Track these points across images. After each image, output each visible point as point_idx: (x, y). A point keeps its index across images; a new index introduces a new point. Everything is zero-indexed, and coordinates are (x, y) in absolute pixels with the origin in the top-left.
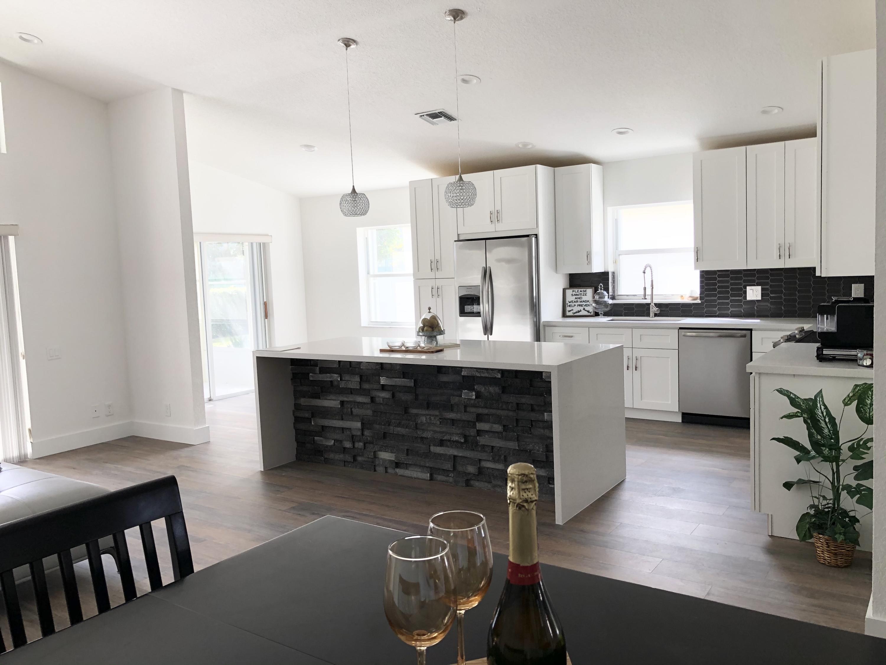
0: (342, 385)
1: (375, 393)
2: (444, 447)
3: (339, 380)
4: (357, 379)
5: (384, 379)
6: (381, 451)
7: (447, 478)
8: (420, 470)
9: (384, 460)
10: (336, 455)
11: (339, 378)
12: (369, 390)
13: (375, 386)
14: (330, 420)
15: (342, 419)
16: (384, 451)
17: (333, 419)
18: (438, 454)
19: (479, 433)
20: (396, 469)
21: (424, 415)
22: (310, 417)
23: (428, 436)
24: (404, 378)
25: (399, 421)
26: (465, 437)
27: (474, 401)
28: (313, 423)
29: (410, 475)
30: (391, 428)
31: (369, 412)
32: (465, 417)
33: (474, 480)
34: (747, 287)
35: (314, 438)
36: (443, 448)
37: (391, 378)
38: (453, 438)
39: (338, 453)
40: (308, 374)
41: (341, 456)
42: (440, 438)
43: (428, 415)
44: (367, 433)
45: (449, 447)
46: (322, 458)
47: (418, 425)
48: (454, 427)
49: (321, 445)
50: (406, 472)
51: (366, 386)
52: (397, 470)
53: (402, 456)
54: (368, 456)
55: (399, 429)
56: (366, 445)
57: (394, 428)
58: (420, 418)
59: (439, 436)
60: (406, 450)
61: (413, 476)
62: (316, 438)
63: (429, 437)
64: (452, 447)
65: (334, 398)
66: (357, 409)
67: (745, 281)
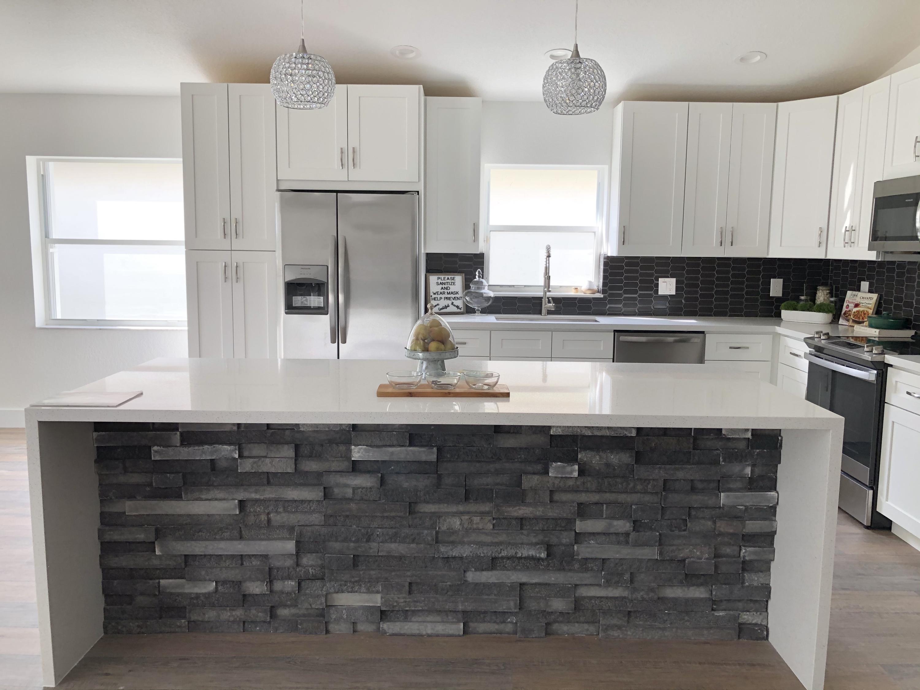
0: (246, 466)
1: (333, 480)
2: (498, 570)
3: (237, 456)
4: (288, 452)
5: (362, 450)
6: (343, 592)
7: (502, 626)
8: (439, 618)
9: (351, 609)
10: (225, 612)
11: (237, 452)
12: (319, 475)
13: (335, 465)
14: (207, 543)
15: (241, 538)
16: (348, 592)
17: (215, 539)
18: (484, 586)
19: (579, 537)
20: (381, 623)
21: (454, 514)
22: (152, 538)
23: (464, 553)
24: (411, 445)
25: (394, 530)
26: (549, 548)
27: (574, 481)
28: (161, 551)
29: (418, 632)
30: (374, 545)
31: (316, 518)
32: (552, 513)
33: (561, 622)
34: (660, 279)
35: (159, 582)
36: (495, 572)
37: (378, 447)
38: (522, 553)
39: (228, 608)
40: (150, 448)
41: (239, 613)
42: (491, 555)
43: (462, 513)
44: (308, 560)
45: (508, 570)
46: (183, 621)
47: (440, 535)
48: (525, 532)
49: (179, 594)
50: (406, 627)
51: (312, 466)
52: (385, 626)
53: (398, 598)
54: (311, 605)
55: (393, 546)
56: (303, 583)
57: (380, 544)
58: (445, 520)
59: (486, 552)
60: (407, 585)
61: (424, 633)
62: (163, 582)
63: (465, 556)
64: (514, 569)
65: (221, 495)
66: (283, 515)
67: (657, 272)
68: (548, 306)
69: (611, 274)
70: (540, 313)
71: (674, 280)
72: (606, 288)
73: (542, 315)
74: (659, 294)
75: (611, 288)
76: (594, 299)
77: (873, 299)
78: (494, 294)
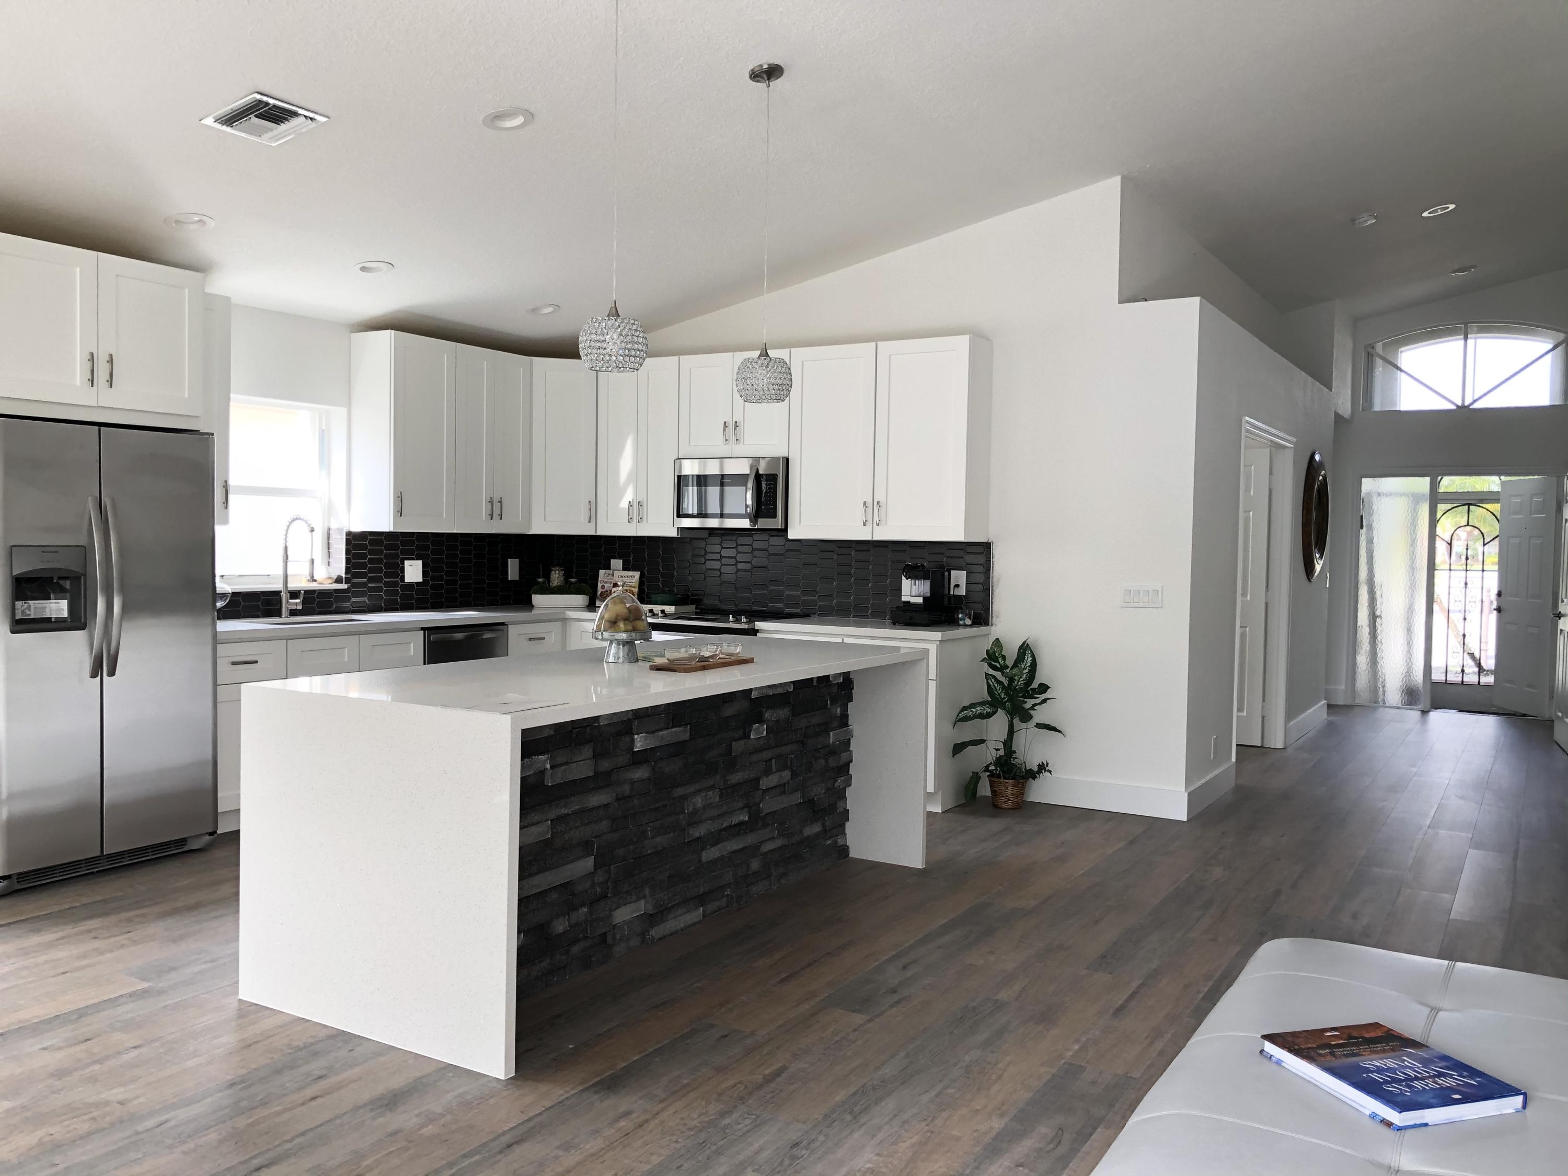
0: (555, 778)
1: (624, 777)
2: (720, 843)
3: (548, 767)
4: (590, 752)
5: (641, 739)
6: (620, 907)
7: (721, 902)
8: (684, 910)
9: (629, 923)
11: (549, 761)
12: (610, 774)
13: (621, 760)
16: (624, 905)
18: (712, 862)
19: (763, 795)
20: (650, 929)
21: (697, 793)
23: (702, 832)
24: (673, 724)
25: (659, 822)
26: (749, 810)
27: (764, 741)
30: (647, 842)
32: (749, 775)
33: (756, 882)
34: (406, 562)
36: (718, 846)
37: (654, 733)
38: (735, 820)
41: (545, 964)
42: (718, 828)
43: (702, 790)
44: (598, 877)
45: (727, 841)
47: (688, 818)
48: (737, 798)
50: (666, 928)
51: (604, 765)
52: (653, 932)
53: (661, 897)
55: (659, 839)
56: (593, 907)
57: (651, 840)
58: (691, 801)
59: (715, 826)
60: (667, 879)
63: (702, 835)
64: (729, 839)
65: (536, 818)
67: (403, 552)
68: (288, 604)
69: (356, 556)
70: (279, 615)
71: (420, 563)
72: (349, 576)
73: (283, 616)
74: (406, 581)
75: (356, 576)
76: (336, 591)
77: (634, 576)
78: (232, 589)
